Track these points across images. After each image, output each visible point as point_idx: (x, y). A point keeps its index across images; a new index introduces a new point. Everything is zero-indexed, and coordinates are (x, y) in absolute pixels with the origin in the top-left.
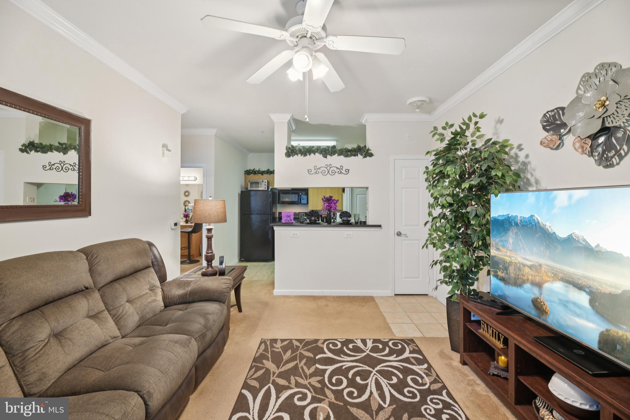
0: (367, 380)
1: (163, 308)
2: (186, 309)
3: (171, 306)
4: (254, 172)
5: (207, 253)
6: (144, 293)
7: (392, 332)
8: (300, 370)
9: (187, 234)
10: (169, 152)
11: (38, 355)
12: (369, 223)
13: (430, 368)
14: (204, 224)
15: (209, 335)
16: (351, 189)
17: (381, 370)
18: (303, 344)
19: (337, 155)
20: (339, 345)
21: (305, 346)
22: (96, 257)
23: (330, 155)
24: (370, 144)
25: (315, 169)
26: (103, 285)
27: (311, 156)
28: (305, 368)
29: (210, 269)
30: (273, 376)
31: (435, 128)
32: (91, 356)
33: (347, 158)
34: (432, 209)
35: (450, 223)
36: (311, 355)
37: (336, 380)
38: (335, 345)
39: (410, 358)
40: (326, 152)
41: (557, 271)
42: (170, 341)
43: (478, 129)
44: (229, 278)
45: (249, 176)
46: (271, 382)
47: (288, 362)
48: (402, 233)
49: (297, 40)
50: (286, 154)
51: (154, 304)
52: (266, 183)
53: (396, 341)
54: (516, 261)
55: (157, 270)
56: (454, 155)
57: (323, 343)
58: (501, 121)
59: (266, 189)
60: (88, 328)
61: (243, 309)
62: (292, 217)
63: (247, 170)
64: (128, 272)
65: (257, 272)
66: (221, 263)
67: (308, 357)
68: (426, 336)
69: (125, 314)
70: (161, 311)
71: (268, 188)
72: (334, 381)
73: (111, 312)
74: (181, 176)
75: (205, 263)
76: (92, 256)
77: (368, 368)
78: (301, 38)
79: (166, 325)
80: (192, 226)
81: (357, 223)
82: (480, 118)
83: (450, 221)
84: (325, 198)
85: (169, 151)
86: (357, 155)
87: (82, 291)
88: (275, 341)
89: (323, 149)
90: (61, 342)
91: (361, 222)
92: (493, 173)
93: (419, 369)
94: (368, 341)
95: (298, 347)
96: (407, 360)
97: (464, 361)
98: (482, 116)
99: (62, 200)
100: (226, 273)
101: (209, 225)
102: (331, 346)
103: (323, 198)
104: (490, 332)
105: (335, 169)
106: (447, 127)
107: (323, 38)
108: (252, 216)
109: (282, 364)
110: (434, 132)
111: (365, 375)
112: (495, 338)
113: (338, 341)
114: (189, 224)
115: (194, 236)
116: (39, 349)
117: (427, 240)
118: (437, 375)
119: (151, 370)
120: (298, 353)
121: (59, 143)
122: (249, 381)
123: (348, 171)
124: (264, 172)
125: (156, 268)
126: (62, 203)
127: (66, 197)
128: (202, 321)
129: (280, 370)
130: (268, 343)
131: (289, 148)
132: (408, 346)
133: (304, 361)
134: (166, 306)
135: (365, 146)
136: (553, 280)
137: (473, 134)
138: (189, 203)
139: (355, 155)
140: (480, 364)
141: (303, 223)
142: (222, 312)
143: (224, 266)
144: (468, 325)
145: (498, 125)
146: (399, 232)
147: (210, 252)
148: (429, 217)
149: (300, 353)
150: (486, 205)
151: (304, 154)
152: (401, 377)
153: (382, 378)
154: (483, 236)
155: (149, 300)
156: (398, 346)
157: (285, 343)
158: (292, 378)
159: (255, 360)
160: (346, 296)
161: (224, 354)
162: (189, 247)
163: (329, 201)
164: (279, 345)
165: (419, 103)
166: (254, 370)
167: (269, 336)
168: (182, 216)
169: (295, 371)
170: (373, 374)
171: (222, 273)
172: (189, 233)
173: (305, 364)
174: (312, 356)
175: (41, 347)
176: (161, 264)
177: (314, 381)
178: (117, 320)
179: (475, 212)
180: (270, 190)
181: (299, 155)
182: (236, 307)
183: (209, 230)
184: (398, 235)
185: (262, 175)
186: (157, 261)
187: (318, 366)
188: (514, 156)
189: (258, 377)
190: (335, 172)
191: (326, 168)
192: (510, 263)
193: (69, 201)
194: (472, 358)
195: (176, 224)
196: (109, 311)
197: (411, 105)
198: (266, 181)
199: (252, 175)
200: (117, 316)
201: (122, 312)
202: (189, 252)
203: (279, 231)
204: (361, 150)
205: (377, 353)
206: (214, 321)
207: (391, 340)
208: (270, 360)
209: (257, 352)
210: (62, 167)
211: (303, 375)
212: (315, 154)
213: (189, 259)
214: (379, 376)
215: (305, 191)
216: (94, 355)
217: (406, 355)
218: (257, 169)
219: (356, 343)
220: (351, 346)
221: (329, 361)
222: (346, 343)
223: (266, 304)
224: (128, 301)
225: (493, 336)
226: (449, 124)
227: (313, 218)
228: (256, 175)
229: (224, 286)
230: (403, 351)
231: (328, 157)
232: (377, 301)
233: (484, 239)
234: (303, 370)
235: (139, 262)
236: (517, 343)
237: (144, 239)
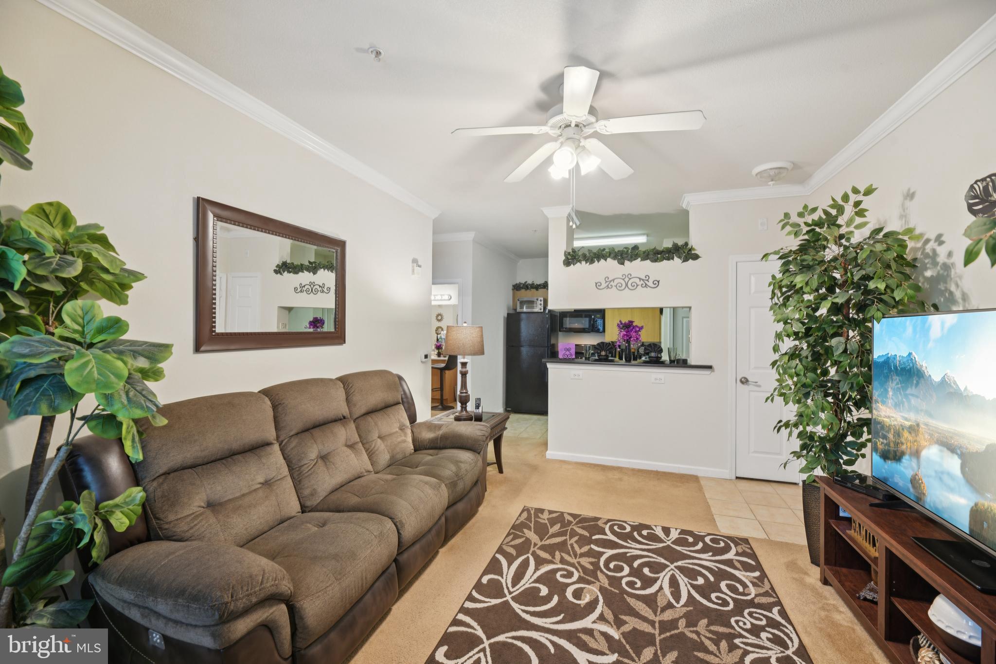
0: (658, 573)
1: (413, 451)
2: (437, 455)
3: (421, 450)
4: (526, 287)
5: (461, 393)
6: (394, 431)
7: (716, 526)
8: (569, 547)
9: (439, 371)
10: (419, 268)
11: (310, 472)
12: (692, 361)
13: (764, 575)
14: (459, 357)
15: (460, 486)
16: (672, 310)
17: (684, 567)
18: (578, 519)
19: (639, 259)
20: (628, 529)
21: (580, 522)
22: (351, 387)
23: (629, 260)
24: (695, 241)
25: (606, 282)
26: (357, 416)
27: (600, 262)
28: (576, 546)
29: (464, 413)
30: (534, 547)
31: (787, 215)
32: (350, 484)
33: (657, 263)
34: (779, 341)
35: (804, 363)
36: (586, 534)
37: (615, 566)
38: (622, 527)
39: (734, 561)
40: (623, 255)
41: (932, 430)
42: (421, 481)
43: (861, 213)
44: (486, 424)
45: (518, 293)
46: (531, 552)
47: (554, 536)
48: (749, 380)
49: (560, 130)
50: (564, 261)
51: (404, 445)
52: (542, 302)
53: (718, 537)
54: (896, 423)
55: (406, 408)
56: (815, 258)
57: (606, 523)
58: (910, 196)
59: (542, 311)
60: (347, 456)
61: (504, 470)
62: (573, 351)
63: (516, 284)
64: (379, 407)
65: (527, 428)
66: (477, 407)
67: (581, 535)
68: (773, 538)
69: (377, 450)
70: (410, 454)
71: (545, 308)
72: (612, 565)
73: (365, 446)
74: (433, 293)
75: (459, 406)
76: (348, 386)
77: (663, 561)
78: (565, 127)
79: (416, 468)
80: (445, 360)
81: (672, 361)
82: (864, 195)
83: (804, 359)
84: (621, 323)
85: (420, 266)
86: (673, 259)
87: (341, 419)
88: (542, 511)
89: (619, 251)
90: (326, 464)
91: (678, 361)
92: (872, 285)
93: (744, 576)
94: (673, 531)
95: (570, 523)
96: (729, 563)
97: (825, 578)
98: (869, 192)
99: (312, 327)
100: (483, 419)
101: (464, 358)
102: (616, 528)
103: (619, 323)
104: (863, 533)
105: (637, 280)
106: (806, 213)
107: (592, 123)
108: (522, 349)
109: (546, 537)
110: (785, 222)
111: (657, 568)
112: (870, 543)
113: (627, 524)
114: (442, 358)
115: (448, 373)
116: (311, 467)
117: (775, 390)
118: (772, 588)
119: (403, 502)
120: (569, 528)
121: (310, 262)
122: (505, 547)
123: (657, 283)
124: (540, 285)
125: (406, 405)
126: (311, 330)
127: (316, 323)
128: (454, 468)
129: (543, 543)
130: (532, 512)
131: (569, 253)
132: (736, 546)
133: (576, 538)
134: (416, 450)
135: (686, 244)
136: (929, 445)
137: (849, 223)
138: (442, 330)
139: (668, 259)
140: (847, 584)
141: (589, 360)
142: (476, 463)
143: (480, 410)
144: (832, 522)
145: (908, 203)
146: (745, 378)
147: (464, 391)
148: (775, 353)
149: (572, 529)
150: (867, 336)
151: (590, 260)
152: (712, 579)
153: (682, 575)
154: (858, 384)
155: (399, 439)
156: (720, 544)
157: (554, 515)
158: (557, 553)
159: (514, 527)
160: (652, 471)
161: (478, 516)
162: (441, 389)
163: (628, 328)
164: (546, 516)
165: (772, 173)
166: (511, 537)
167: (534, 504)
168: (434, 347)
169: (562, 547)
170: (669, 569)
171: (479, 418)
172: (442, 370)
173: (576, 542)
174: (588, 535)
175: (312, 465)
176: (411, 401)
177: (586, 562)
178: (371, 454)
179: (843, 346)
180: (547, 312)
181: (584, 263)
182: (496, 465)
183: (464, 364)
184: (742, 382)
185: (537, 290)
186: (407, 397)
187: (593, 546)
188: (931, 254)
189: (515, 545)
190: (637, 285)
191: (623, 279)
192: (889, 427)
193: (318, 327)
194: (836, 574)
195: (426, 357)
196: (363, 444)
197: (759, 176)
198: (542, 299)
199: (523, 291)
200: (370, 450)
201: (374, 447)
202: (442, 395)
203: (553, 369)
204: (678, 250)
205: (682, 546)
206: (466, 470)
207: (709, 534)
208: (533, 530)
209: (517, 519)
210: (312, 289)
211: (571, 553)
212: (606, 260)
213: (442, 403)
214: (678, 574)
215: (602, 313)
216: (352, 483)
217: (730, 555)
218: (530, 282)
219: (653, 530)
220: (645, 532)
221: (612, 545)
222: (639, 528)
223: (534, 468)
224: (379, 437)
225: (866, 541)
226: (809, 209)
227: (603, 353)
228: (528, 291)
229: (479, 433)
230: (727, 549)
231: (627, 263)
232: (702, 482)
233: (861, 390)
234: (573, 547)
235: (390, 397)
236: (888, 546)
237: (395, 372)
